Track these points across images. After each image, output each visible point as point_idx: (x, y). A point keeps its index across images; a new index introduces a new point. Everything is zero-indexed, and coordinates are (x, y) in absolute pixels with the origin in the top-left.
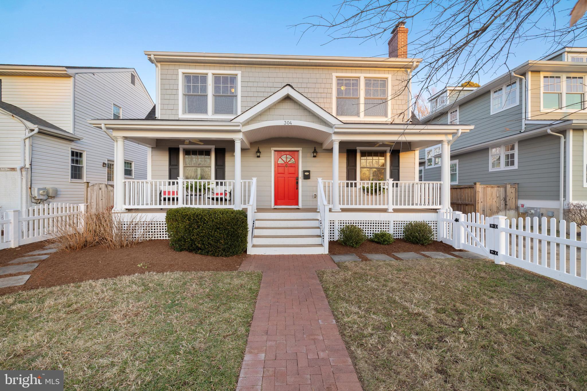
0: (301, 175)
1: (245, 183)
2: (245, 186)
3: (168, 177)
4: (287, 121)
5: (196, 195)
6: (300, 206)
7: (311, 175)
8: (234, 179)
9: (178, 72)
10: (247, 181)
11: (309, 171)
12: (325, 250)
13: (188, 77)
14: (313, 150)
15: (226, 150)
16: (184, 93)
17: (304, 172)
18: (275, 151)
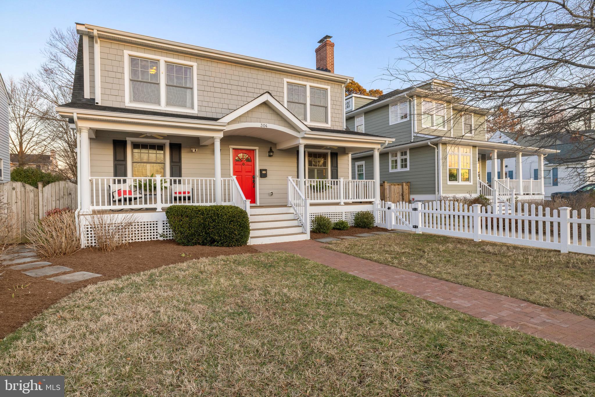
0: (257, 173)
1: (225, 181)
2: (225, 184)
3: (113, 174)
4: (263, 124)
5: (151, 195)
6: (258, 204)
7: (268, 174)
8: (214, 177)
9: (123, 53)
10: (227, 179)
11: (266, 170)
12: (307, 237)
13: (133, 60)
14: (269, 150)
15: (182, 146)
16: (131, 78)
17: (261, 171)
18: (233, 149)
